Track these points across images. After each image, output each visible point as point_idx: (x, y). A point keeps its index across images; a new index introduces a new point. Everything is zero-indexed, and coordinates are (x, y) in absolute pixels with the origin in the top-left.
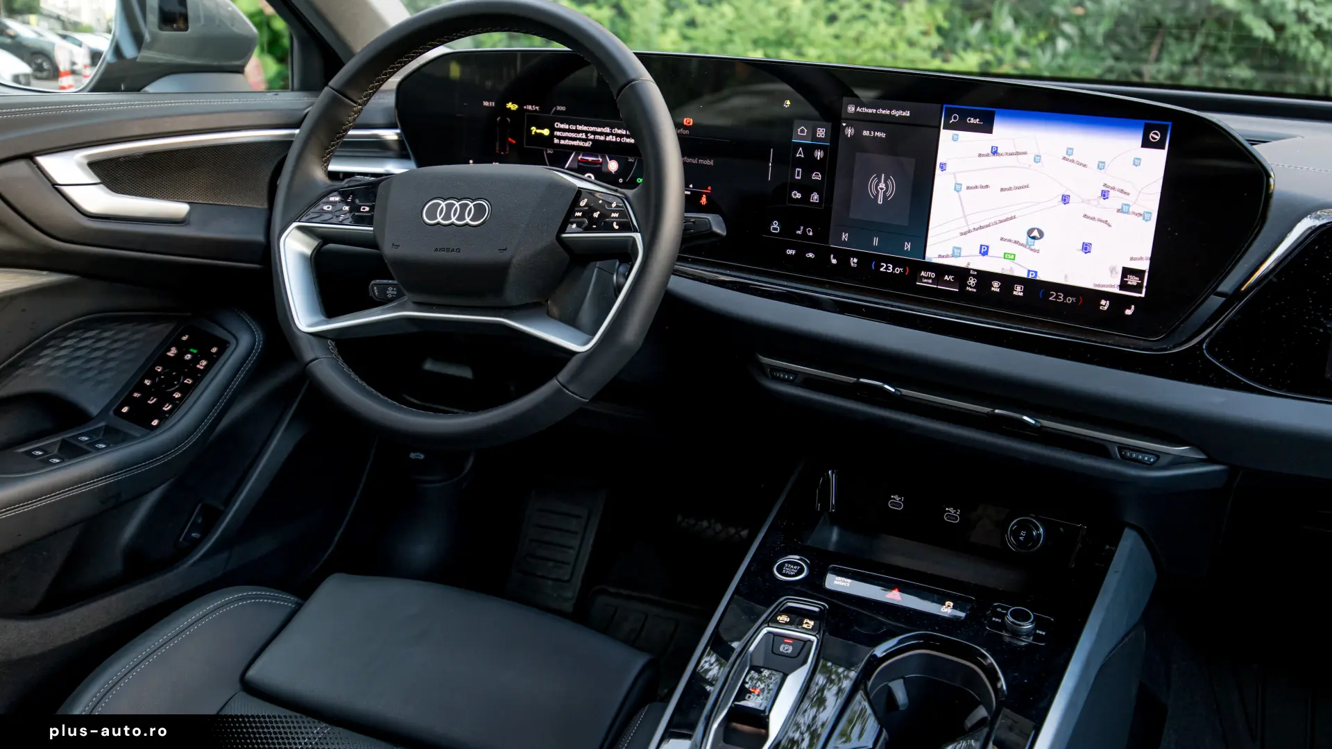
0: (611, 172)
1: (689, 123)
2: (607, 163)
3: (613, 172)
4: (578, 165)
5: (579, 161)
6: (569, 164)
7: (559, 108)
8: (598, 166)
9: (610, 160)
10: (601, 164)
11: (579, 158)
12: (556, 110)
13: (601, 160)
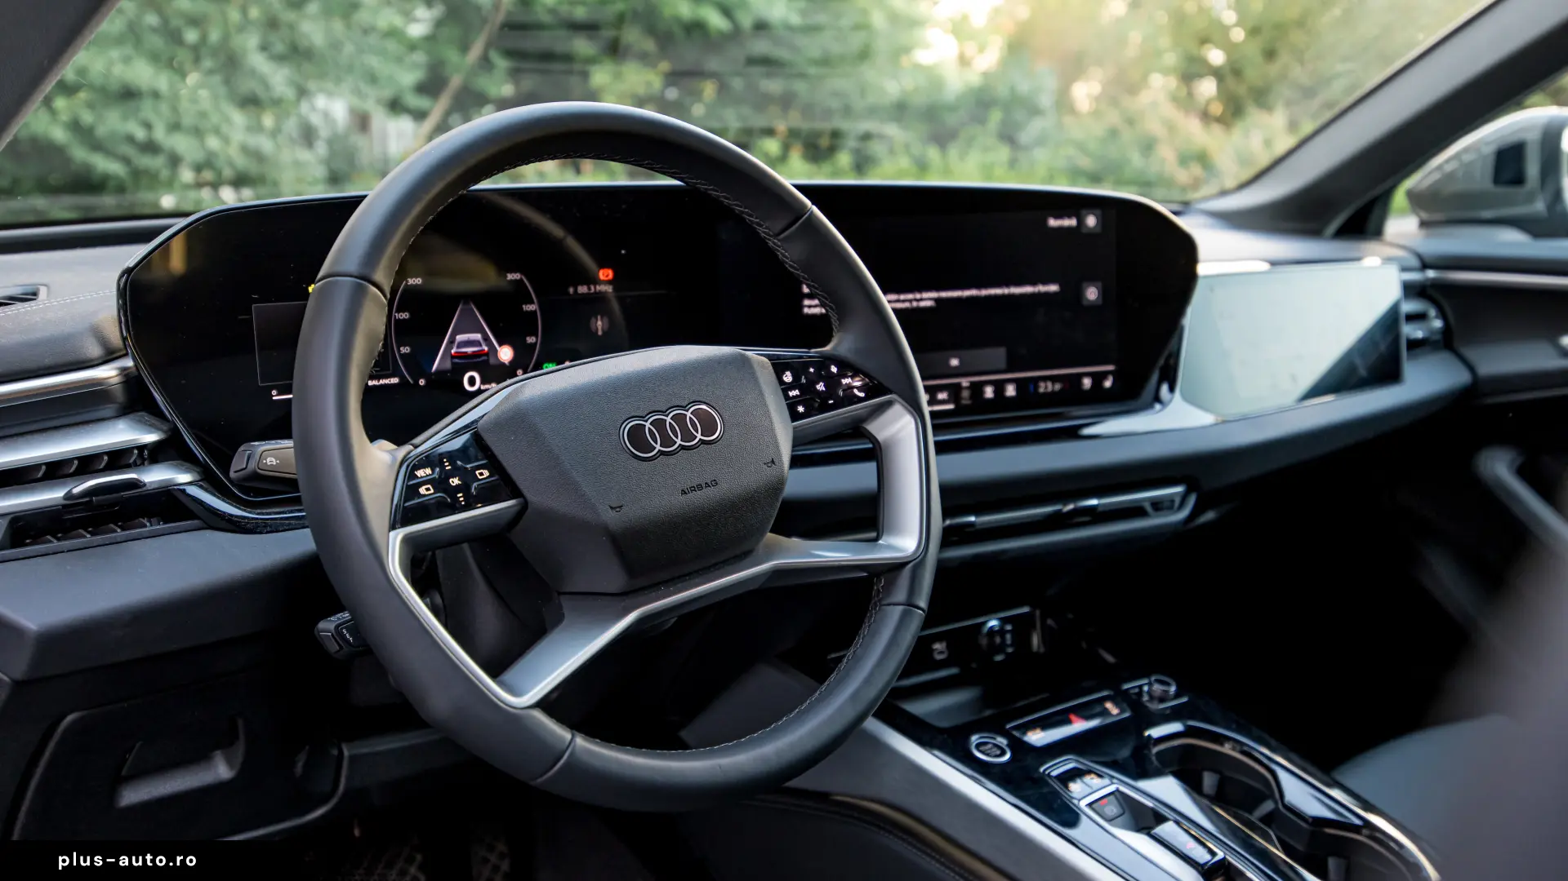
0: (504, 364)
1: (607, 276)
2: (496, 351)
3: (506, 362)
4: (453, 364)
5: (453, 357)
6: (439, 364)
7: (411, 281)
8: (485, 358)
9: (500, 345)
10: (487, 354)
11: (453, 351)
12: (406, 284)
13: (486, 349)
